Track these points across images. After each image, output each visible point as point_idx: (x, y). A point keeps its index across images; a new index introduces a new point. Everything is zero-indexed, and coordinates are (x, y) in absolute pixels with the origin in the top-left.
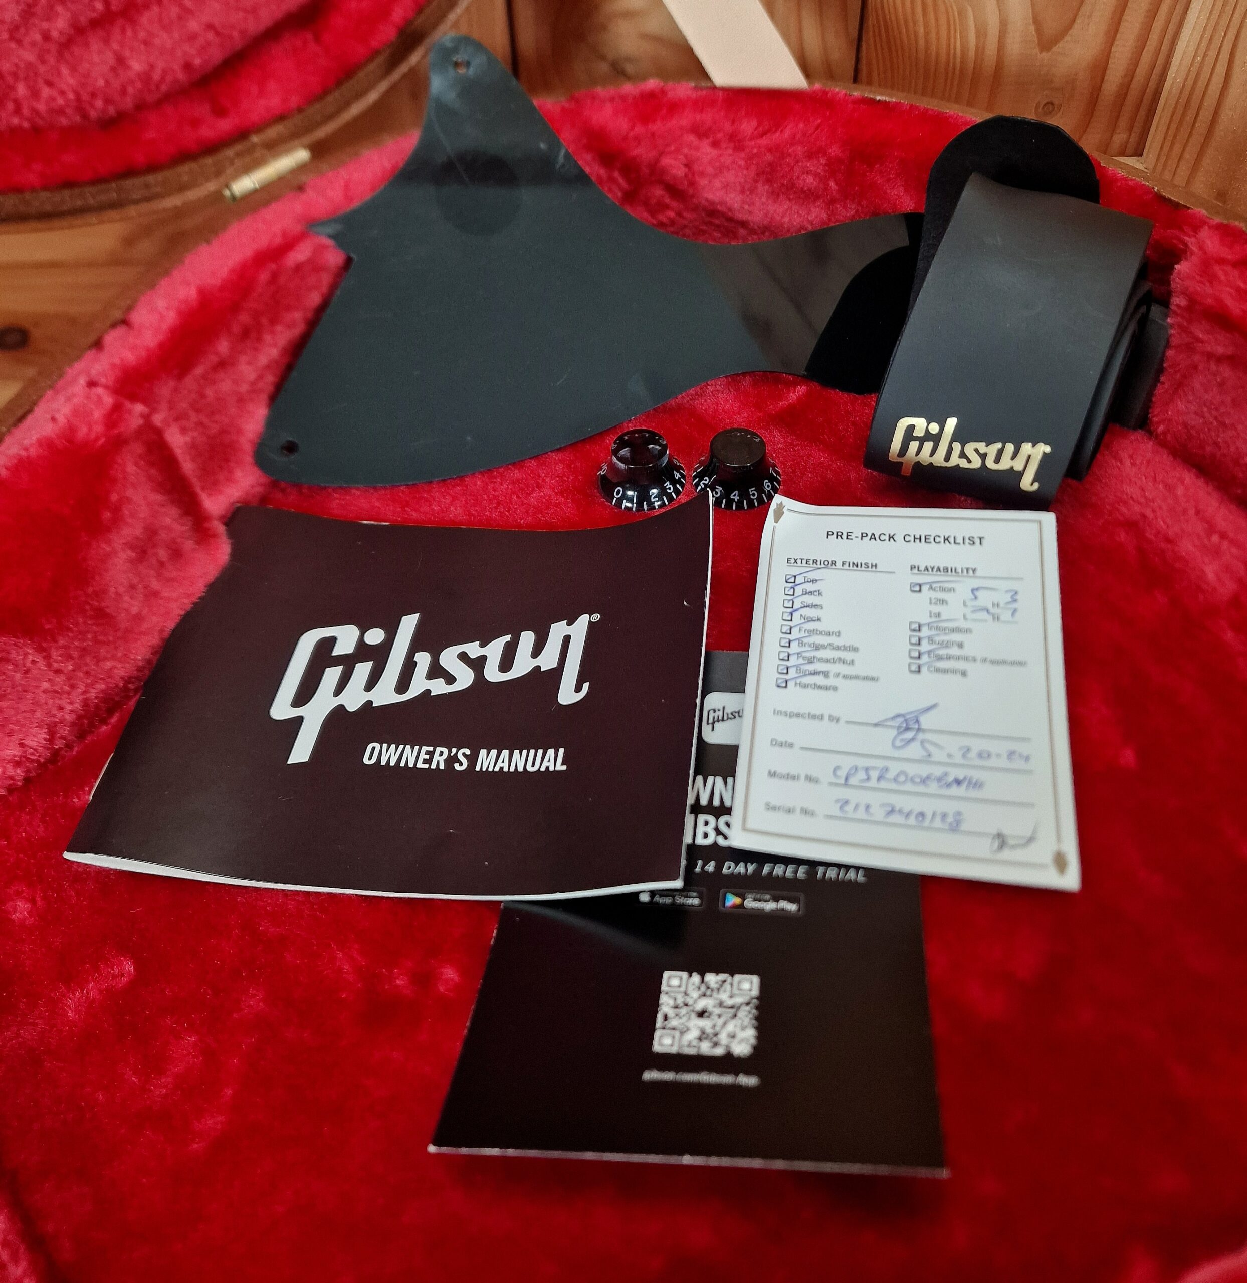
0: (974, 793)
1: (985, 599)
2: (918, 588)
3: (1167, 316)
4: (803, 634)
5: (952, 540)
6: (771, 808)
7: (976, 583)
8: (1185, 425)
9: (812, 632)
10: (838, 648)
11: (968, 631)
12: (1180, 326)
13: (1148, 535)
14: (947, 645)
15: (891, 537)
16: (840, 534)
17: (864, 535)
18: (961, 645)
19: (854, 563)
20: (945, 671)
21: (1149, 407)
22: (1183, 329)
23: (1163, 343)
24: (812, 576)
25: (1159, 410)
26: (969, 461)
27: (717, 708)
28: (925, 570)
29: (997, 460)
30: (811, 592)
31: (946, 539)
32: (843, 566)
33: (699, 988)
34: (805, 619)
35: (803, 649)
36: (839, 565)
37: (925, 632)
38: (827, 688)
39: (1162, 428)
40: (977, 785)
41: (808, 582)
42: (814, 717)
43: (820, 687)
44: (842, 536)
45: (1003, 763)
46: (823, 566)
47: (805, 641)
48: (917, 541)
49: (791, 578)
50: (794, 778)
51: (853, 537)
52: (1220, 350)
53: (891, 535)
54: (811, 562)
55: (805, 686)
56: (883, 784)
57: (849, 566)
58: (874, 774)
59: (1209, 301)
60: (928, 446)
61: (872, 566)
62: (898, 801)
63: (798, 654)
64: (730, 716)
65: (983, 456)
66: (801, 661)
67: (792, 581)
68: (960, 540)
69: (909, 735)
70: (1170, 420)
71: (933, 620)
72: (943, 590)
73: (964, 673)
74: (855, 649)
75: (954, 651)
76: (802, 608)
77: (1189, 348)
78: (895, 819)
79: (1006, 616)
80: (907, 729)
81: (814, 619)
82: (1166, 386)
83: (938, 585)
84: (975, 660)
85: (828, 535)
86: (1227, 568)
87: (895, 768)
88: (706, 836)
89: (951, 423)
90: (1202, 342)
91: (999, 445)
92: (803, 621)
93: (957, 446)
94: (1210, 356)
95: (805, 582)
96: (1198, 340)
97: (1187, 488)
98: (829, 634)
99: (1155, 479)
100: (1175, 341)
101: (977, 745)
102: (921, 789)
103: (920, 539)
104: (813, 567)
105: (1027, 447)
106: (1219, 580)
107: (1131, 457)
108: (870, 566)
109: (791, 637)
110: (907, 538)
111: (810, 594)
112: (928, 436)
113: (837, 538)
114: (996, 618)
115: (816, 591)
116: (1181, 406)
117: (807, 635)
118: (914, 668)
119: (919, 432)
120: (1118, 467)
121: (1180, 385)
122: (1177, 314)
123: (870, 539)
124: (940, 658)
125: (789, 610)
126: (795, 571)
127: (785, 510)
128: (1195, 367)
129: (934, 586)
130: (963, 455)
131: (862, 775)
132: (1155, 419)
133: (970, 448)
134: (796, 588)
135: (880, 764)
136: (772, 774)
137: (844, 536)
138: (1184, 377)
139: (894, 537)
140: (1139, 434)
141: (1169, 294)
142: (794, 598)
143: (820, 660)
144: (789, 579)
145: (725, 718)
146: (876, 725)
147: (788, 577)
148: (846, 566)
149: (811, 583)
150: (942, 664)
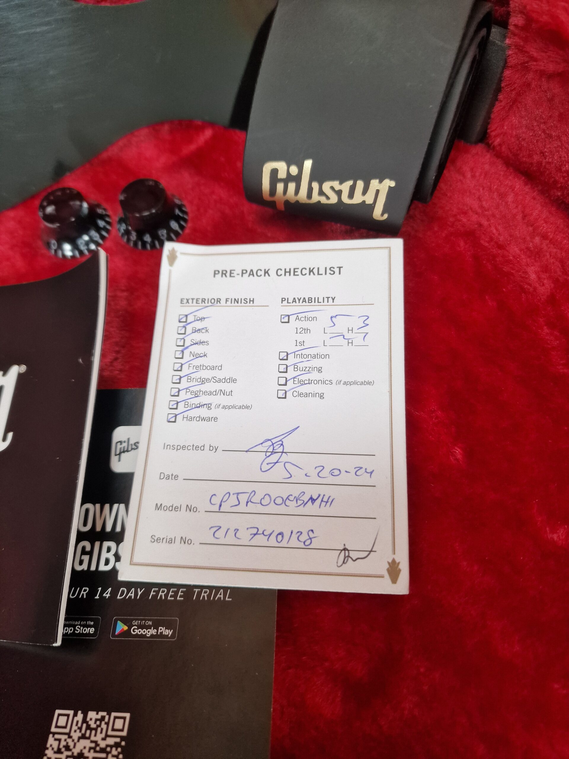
0: (325, 510)
1: (342, 325)
2: (286, 319)
3: (505, 37)
4: (191, 370)
5: (315, 271)
6: (155, 540)
7: (334, 311)
8: (517, 137)
9: (198, 368)
10: (220, 381)
11: (326, 356)
12: (517, 46)
13: (482, 242)
14: (309, 370)
15: (266, 272)
16: (224, 272)
17: (244, 272)
18: (320, 370)
19: (235, 299)
20: (307, 395)
21: (488, 123)
22: (520, 49)
23: (502, 64)
24: (200, 314)
25: (496, 125)
26: (328, 198)
27: (123, 440)
28: (293, 302)
29: (351, 195)
30: (199, 330)
31: (311, 271)
32: (226, 303)
33: (80, 729)
34: (194, 356)
35: (191, 384)
36: (223, 302)
37: (292, 360)
38: (209, 419)
39: (498, 140)
40: (328, 501)
41: (197, 320)
42: (197, 448)
43: (203, 419)
44: (227, 275)
45: (351, 479)
46: (210, 304)
47: (193, 376)
48: (288, 274)
49: (184, 317)
50: (176, 509)
51: (235, 275)
52: (551, 67)
53: (266, 271)
54: (200, 301)
55: (191, 419)
56: (251, 508)
57: (231, 303)
58: (243, 498)
59: (545, 18)
60: (292, 186)
61: (250, 301)
62: (263, 523)
63: (187, 389)
64: (134, 447)
65: (339, 193)
66: (189, 395)
67: (184, 321)
68: (322, 271)
69: (274, 458)
70: (505, 134)
71: (299, 348)
72: (307, 319)
73: (322, 396)
74: (234, 381)
75: (315, 375)
76: (192, 345)
77: (524, 68)
78: (260, 540)
79: (358, 339)
80: (273, 453)
81: (201, 355)
82: (503, 104)
83: (303, 315)
84: (331, 382)
85: (215, 274)
86: (546, 269)
87: (261, 490)
88: (107, 562)
89: (308, 164)
90: (536, 60)
91: (351, 183)
92: (192, 358)
93: (315, 186)
94: (542, 74)
95: (195, 321)
96: (533, 59)
97: (516, 195)
98: (213, 368)
99: (490, 189)
100: (512, 61)
101: (330, 463)
102: (282, 509)
103: (290, 272)
104: (201, 306)
105: (374, 184)
106: (539, 278)
107: (472, 170)
108: (248, 301)
109: (182, 374)
110: (280, 272)
111: (199, 332)
112: (290, 178)
113: (222, 276)
114: (350, 342)
115: (203, 329)
116: (515, 120)
117: (195, 370)
118: (281, 394)
119: (282, 175)
120: (460, 180)
121: (515, 101)
122: (515, 35)
123: (249, 276)
124: (302, 383)
125: (181, 348)
126: (186, 310)
127: (178, 254)
128: (529, 85)
129: (300, 316)
130: (321, 193)
131: (233, 500)
132: (493, 134)
133: (326, 186)
134: (187, 327)
135: (248, 488)
136: (158, 507)
137: (228, 274)
138: (519, 94)
139: (269, 272)
140: (480, 148)
141: (508, 14)
142: (185, 337)
143: (205, 393)
144: (181, 319)
145: (130, 449)
146: (246, 451)
147: (181, 317)
148: (229, 303)
149: (200, 320)
150: (304, 389)
